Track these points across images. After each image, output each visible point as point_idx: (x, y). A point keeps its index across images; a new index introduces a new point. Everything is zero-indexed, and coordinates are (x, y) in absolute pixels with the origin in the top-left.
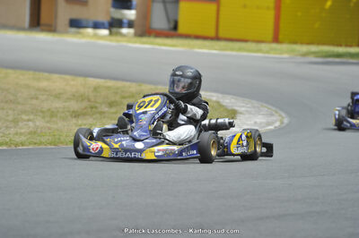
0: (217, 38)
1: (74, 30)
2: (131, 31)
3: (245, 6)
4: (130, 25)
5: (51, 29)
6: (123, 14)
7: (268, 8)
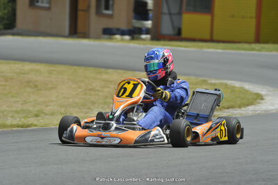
0: (212, 40)
1: (106, 36)
2: (148, 36)
3: (233, 16)
4: (147, 31)
5: (85, 35)
6: (143, 24)
7: (251, 18)
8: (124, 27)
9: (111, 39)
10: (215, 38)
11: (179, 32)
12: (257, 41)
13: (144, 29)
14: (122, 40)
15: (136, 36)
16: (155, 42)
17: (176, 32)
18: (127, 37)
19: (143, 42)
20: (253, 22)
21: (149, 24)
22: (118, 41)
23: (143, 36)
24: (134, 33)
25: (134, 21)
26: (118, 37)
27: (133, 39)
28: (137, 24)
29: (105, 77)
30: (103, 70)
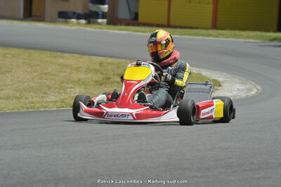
0: (168, 26)
1: (61, 20)
3: (190, 2)
6: (99, 8)
8: (80, 11)
9: (66, 22)
10: (172, 23)
11: (136, 17)
12: (215, 27)
13: (100, 13)
14: (78, 24)
15: (92, 20)
16: (112, 27)
17: (133, 17)
18: (83, 21)
19: (99, 26)
20: (210, 8)
21: (105, 8)
22: (74, 25)
23: (100, 21)
24: (91, 17)
25: (90, 5)
26: (74, 20)
27: (89, 23)
28: (93, 8)
29: (61, 61)
30: (59, 53)
